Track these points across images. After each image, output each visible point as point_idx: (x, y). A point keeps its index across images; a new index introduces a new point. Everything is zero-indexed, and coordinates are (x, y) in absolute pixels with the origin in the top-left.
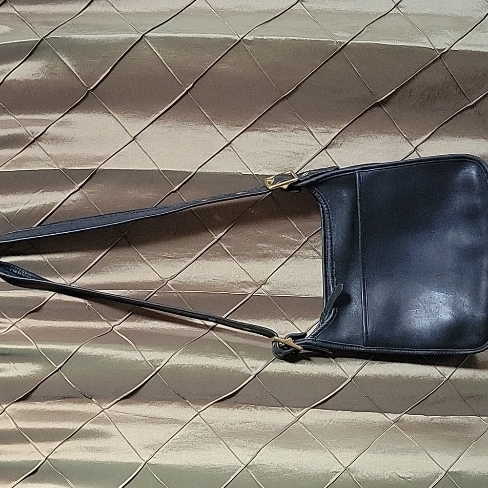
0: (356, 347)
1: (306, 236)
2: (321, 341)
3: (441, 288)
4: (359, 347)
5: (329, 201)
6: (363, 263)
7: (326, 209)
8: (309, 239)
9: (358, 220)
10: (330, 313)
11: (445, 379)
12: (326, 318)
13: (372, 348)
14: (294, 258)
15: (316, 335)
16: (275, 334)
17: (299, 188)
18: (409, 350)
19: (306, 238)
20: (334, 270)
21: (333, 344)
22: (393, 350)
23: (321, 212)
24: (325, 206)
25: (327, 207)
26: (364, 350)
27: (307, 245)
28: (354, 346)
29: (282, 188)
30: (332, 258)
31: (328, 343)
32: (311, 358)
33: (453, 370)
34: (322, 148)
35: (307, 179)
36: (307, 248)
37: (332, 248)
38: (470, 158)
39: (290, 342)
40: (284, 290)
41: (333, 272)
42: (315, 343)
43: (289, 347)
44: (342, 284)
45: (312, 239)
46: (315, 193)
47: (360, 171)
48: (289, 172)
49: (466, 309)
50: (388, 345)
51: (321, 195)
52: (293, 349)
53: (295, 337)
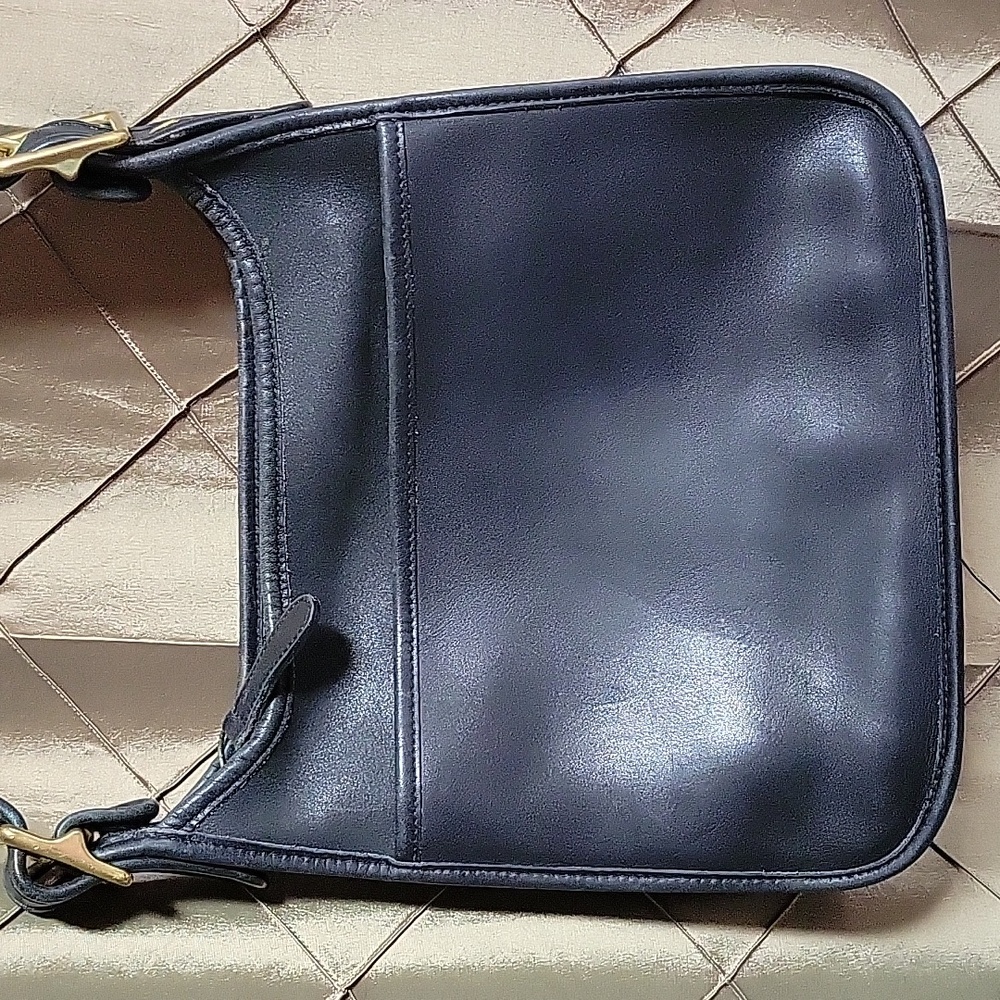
0: (368, 860)
1: (182, 397)
2: (216, 843)
3: (718, 612)
4: (378, 861)
5: (266, 242)
6: (405, 508)
7: (253, 277)
8: (196, 408)
9: (386, 327)
10: (259, 719)
11: (723, 979)
12: (241, 739)
13: (435, 868)
14: (130, 482)
15: (193, 815)
16: (11, 815)
17: (137, 181)
18: (584, 873)
19: (184, 404)
20: (283, 538)
21: (268, 850)
22: (520, 871)
23: (239, 292)
24: (248, 263)
25: (257, 268)
26: (399, 875)
27: (187, 430)
28: (357, 860)
29: (55, 175)
30: (275, 486)
31: (246, 847)
32: (180, 906)
33: (751, 937)
34: (245, 32)
35: (168, 142)
36: (184, 446)
37: (275, 444)
38: (845, 86)
39: (72, 848)
40: (81, 614)
41: (276, 543)
42: (188, 849)
43: (69, 872)
44: (310, 598)
45: (207, 408)
46: (207, 208)
47: (396, 114)
48: (101, 118)
49: (815, 704)
50: (496, 851)
51: (233, 219)
52: (88, 878)
53: (96, 828)
